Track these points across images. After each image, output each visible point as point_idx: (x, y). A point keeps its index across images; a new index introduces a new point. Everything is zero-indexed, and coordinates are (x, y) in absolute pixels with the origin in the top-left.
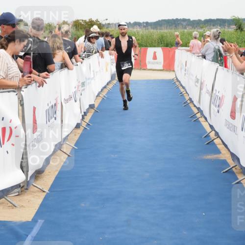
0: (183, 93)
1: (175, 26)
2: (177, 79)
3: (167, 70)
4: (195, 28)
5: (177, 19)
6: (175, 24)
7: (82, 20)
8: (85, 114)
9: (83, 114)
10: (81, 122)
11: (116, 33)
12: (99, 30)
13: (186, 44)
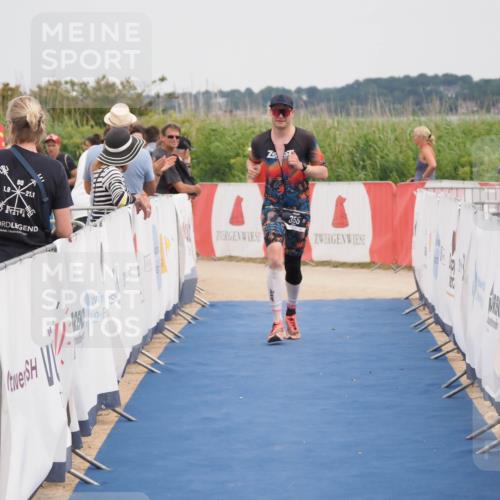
0: (445, 349)
1: (417, 103)
2: (422, 297)
3: (385, 266)
4: (488, 111)
5: (422, 76)
6: (414, 93)
7: (73, 84)
8: (85, 428)
9: (76, 428)
10: (69, 458)
11: (198, 130)
12: (133, 119)
13: (456, 169)
